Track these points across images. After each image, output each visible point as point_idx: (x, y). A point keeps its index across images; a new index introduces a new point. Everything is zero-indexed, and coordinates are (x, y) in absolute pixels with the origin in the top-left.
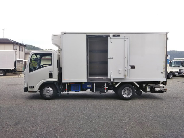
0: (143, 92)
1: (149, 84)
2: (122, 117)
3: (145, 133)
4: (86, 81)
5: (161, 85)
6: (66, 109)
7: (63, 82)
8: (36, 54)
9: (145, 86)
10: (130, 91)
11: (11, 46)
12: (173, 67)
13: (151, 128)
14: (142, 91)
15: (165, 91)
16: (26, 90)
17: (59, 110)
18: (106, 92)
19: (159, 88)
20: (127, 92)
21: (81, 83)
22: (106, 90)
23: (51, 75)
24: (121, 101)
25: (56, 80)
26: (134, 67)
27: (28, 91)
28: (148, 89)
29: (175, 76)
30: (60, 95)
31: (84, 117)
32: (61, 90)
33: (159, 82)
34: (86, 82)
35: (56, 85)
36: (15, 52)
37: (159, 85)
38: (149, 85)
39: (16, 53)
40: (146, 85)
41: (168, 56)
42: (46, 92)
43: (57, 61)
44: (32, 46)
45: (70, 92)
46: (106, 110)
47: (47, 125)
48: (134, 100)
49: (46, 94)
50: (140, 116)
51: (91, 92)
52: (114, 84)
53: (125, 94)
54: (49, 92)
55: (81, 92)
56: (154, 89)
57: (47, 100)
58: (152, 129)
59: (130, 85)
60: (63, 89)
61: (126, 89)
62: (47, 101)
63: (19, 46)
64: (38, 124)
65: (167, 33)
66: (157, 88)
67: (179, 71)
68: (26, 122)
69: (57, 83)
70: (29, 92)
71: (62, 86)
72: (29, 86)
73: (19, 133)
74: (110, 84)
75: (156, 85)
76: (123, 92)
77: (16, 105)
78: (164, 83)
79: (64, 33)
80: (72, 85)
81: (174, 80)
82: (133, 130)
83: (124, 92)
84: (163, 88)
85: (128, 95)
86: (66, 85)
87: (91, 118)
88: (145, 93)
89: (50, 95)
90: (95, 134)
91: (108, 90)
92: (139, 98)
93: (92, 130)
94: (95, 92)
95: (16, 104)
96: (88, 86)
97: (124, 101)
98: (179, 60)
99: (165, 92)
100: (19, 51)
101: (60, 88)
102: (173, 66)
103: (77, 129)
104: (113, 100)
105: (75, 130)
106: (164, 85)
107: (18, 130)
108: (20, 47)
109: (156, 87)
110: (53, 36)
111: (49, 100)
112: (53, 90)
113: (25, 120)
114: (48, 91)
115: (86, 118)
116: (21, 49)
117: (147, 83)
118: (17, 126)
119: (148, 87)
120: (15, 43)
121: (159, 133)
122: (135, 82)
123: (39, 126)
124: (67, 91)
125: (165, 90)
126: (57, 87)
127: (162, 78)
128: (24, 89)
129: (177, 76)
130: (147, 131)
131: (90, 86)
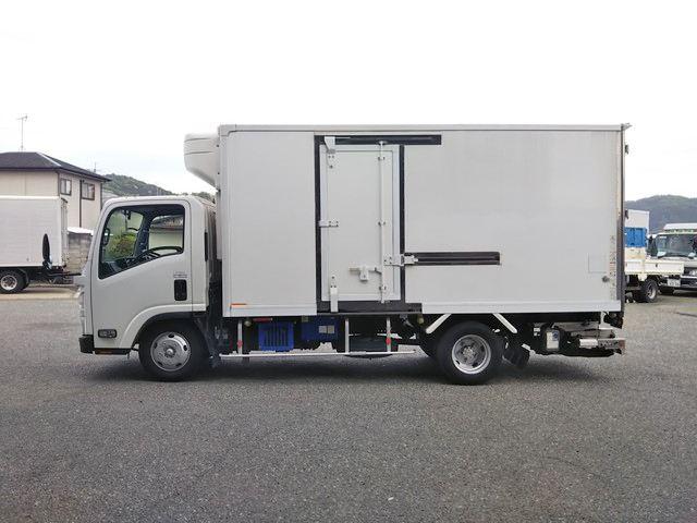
0: (532, 353)
1: (556, 324)
2: (444, 449)
3: (522, 512)
4: (315, 310)
5: (604, 327)
6: (232, 418)
7: (226, 314)
8: (129, 210)
9: (538, 330)
10: (482, 349)
11: (51, 182)
12: (660, 257)
13: (547, 493)
14: (528, 348)
15: (619, 348)
16: (87, 344)
17: (204, 420)
18: (389, 352)
19: (595, 337)
20: (470, 352)
21: (296, 321)
22: (389, 347)
23: (181, 290)
24: (449, 387)
25: (202, 306)
26: (498, 259)
27: (94, 349)
28: (552, 342)
29: (668, 292)
30: (214, 365)
31: (295, 449)
32: (220, 344)
33: (594, 316)
34: (315, 314)
35: (201, 327)
36: (60, 203)
37: (594, 325)
38: (556, 328)
39: (64, 208)
40: (543, 328)
41: (626, 215)
42: (163, 353)
43: (206, 234)
44: (131, 181)
45: (253, 354)
46: (384, 421)
47: (151, 477)
48: (499, 382)
49: (165, 360)
50: (513, 445)
51: (335, 353)
52: (422, 321)
53: (466, 359)
54: (175, 351)
55: (297, 354)
56: (576, 341)
57: (168, 384)
58: (552, 495)
59: (482, 327)
60: (226, 342)
61: (468, 342)
62: (166, 387)
63: (81, 182)
64: (116, 477)
65: (623, 128)
66: (586, 337)
67: (682, 271)
68: (72, 466)
69: (203, 320)
70: (99, 351)
71: (225, 331)
72: (99, 331)
73: (40, 510)
74: (407, 322)
75: (584, 325)
76: (457, 353)
77: (48, 402)
78: (615, 319)
79: (229, 131)
80: (260, 326)
81: (663, 307)
82: (478, 498)
83: (461, 352)
84: (612, 336)
85: (475, 365)
86: (240, 326)
87: (322, 451)
88: (541, 356)
89: (179, 365)
90: (329, 513)
91: (400, 346)
92: (517, 378)
93: (319, 498)
94: (347, 353)
95: (45, 398)
96: (322, 329)
97: (459, 388)
98: (684, 233)
99: (619, 352)
100: (81, 198)
101: (218, 337)
102: (660, 254)
103: (263, 493)
104: (419, 384)
105: (253, 500)
106: (612, 328)
107: (36, 497)
108: (83, 186)
109: (583, 334)
110: (190, 140)
111: (175, 385)
112: (188, 347)
113: (70, 461)
114: (171, 350)
115: (303, 453)
116: (87, 191)
117: (548, 320)
118: (36, 484)
119: (550, 335)
120: (64, 171)
121: (576, 512)
122: (502, 314)
123: (121, 484)
124: (240, 349)
125: (617, 347)
126: (206, 336)
127: (605, 300)
128: (81, 340)
129: (676, 291)
130: (532, 504)
131: (331, 330)
